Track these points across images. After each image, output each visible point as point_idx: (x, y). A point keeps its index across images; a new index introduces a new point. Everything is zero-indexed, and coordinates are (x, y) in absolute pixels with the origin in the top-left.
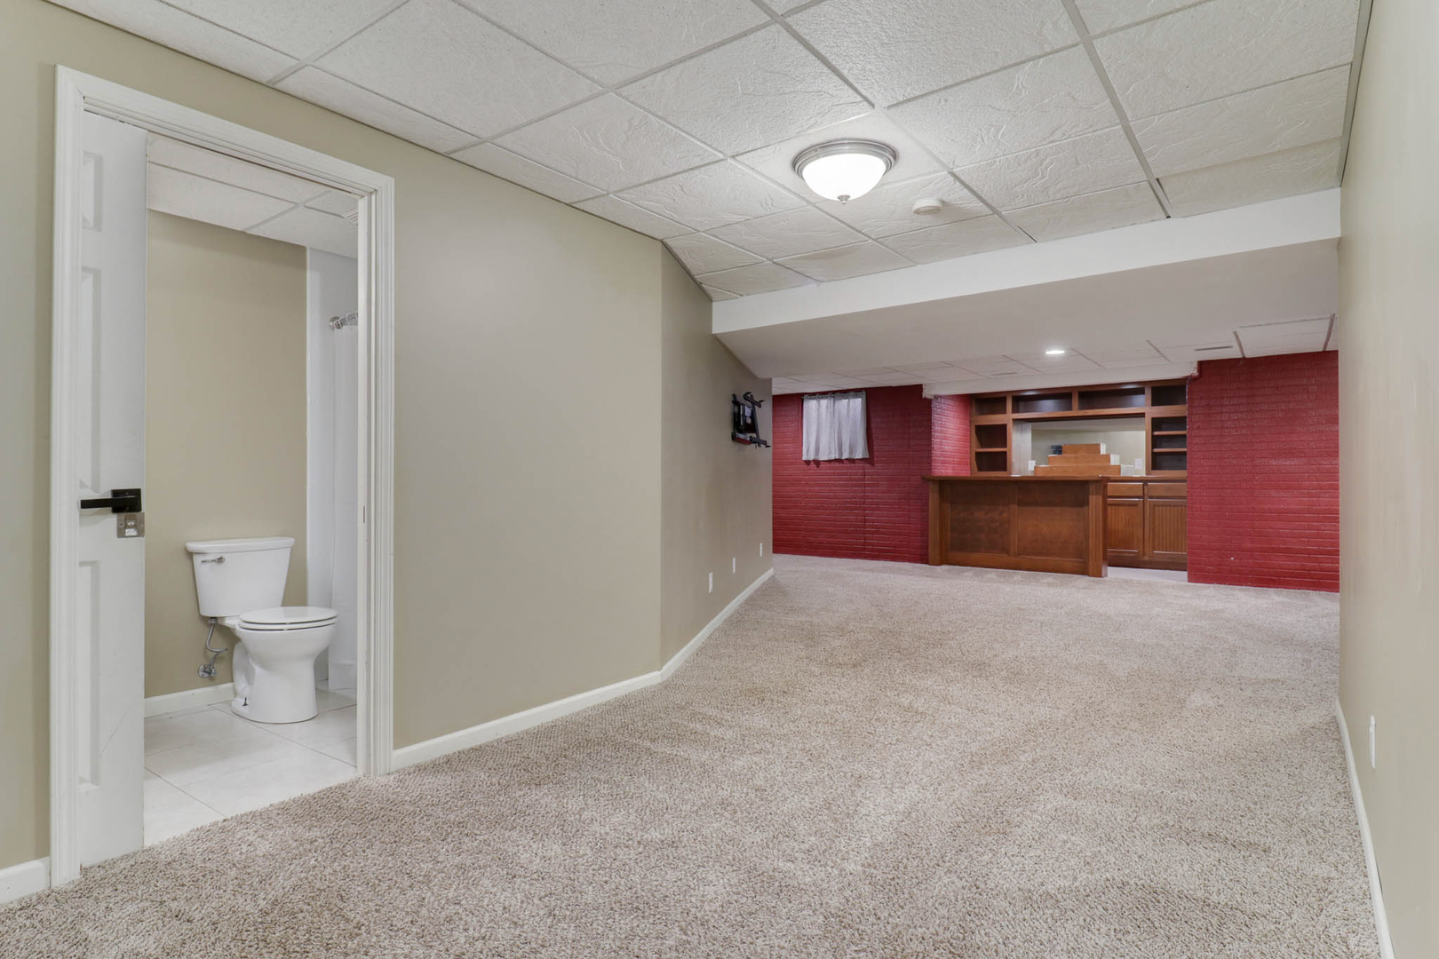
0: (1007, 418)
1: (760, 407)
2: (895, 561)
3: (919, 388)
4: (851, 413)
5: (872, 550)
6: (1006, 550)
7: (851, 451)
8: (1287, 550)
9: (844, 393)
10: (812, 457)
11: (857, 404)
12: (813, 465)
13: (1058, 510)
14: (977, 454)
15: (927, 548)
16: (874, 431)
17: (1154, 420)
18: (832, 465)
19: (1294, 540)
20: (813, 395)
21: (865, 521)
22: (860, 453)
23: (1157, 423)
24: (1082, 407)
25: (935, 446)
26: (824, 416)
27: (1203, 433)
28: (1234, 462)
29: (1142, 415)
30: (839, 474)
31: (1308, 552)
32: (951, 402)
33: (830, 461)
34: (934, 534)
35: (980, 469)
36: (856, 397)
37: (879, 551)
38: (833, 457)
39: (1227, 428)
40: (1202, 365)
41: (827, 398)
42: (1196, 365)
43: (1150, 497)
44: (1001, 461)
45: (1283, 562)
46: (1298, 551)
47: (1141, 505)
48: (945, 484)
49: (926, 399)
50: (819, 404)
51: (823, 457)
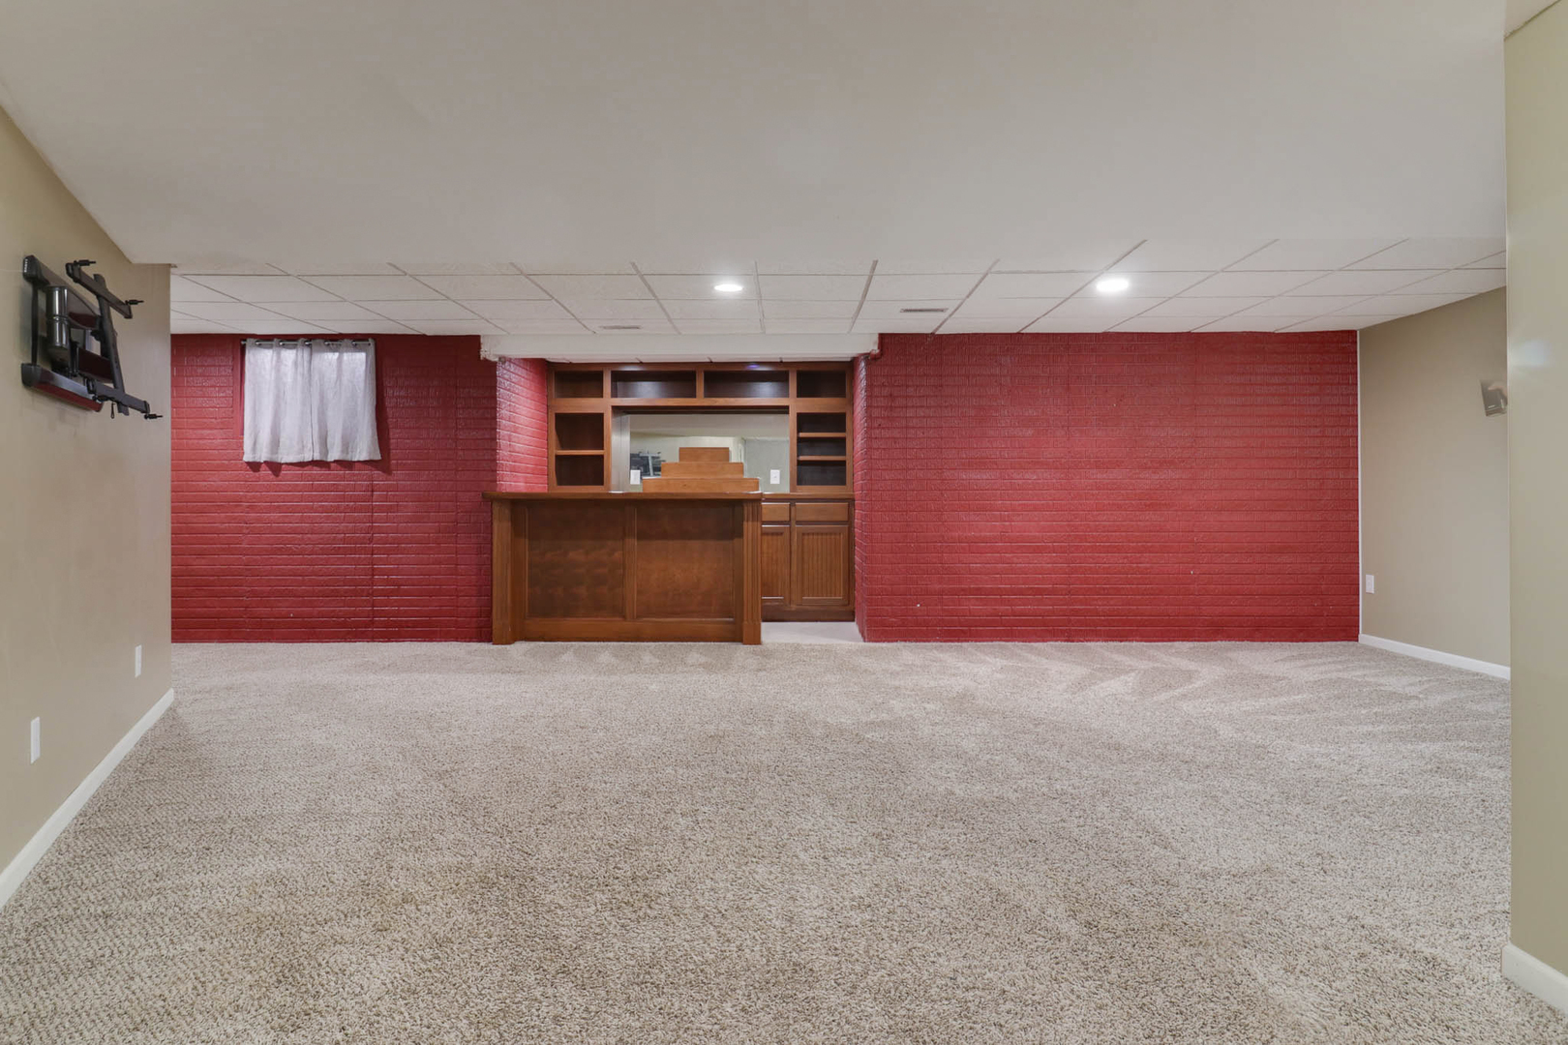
0: (603, 404)
1: (129, 316)
2: (431, 640)
3: (474, 341)
4: (345, 379)
5: (387, 625)
6: (619, 612)
7: (346, 445)
8: (978, 592)
9: (333, 340)
10: (263, 456)
11: (357, 363)
12: (265, 472)
13: (696, 544)
14: (558, 457)
15: (489, 613)
16: (390, 412)
17: (800, 416)
18: (307, 471)
19: (986, 577)
20: (265, 340)
21: (373, 572)
22: (364, 449)
23: (804, 421)
24: (709, 394)
25: (503, 443)
26: (289, 379)
27: (886, 433)
28: (921, 474)
29: (783, 410)
30: (324, 489)
31: (1000, 592)
32: (522, 372)
33: (301, 465)
34: (501, 592)
35: (561, 481)
36: (356, 349)
37: (400, 625)
38: (308, 458)
39: (913, 428)
40: (883, 338)
41: (294, 347)
42: (876, 338)
43: (798, 523)
44: (595, 470)
45: (973, 606)
46: (991, 592)
47: (787, 534)
48: (519, 504)
49: (486, 360)
50: (279, 357)
51: (286, 456)
